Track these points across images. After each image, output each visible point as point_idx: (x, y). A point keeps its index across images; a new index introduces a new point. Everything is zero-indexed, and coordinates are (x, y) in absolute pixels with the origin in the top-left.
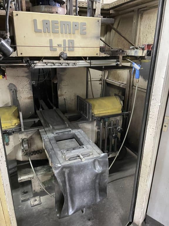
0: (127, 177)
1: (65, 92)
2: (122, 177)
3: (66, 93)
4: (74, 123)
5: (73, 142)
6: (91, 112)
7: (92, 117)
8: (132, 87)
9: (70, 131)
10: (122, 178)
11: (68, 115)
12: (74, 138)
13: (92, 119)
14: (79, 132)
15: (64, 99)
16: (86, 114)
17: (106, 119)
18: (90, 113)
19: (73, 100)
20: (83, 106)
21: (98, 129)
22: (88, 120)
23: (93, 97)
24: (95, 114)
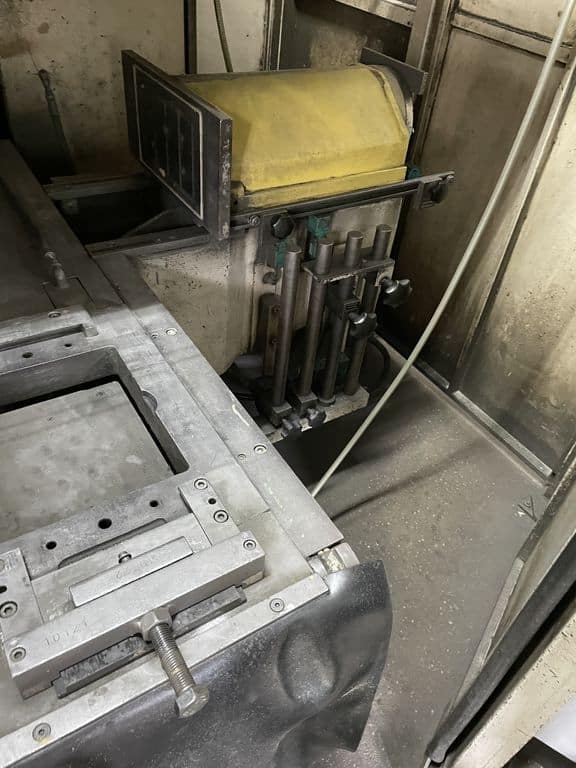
0: (392, 490)
1: (37, 21)
2: (370, 491)
3: (44, 29)
4: (115, 259)
5: (105, 421)
6: (225, 176)
7: (233, 212)
8: (451, 15)
9: (79, 329)
10: (370, 500)
11: (73, 192)
12: (115, 378)
13: (233, 224)
14: (146, 330)
15: (43, 74)
16: (190, 188)
17: (316, 225)
18: (218, 182)
19: (101, 83)
20: (166, 130)
21: (264, 281)
22: (204, 231)
23: (229, 68)
24: (252, 187)
